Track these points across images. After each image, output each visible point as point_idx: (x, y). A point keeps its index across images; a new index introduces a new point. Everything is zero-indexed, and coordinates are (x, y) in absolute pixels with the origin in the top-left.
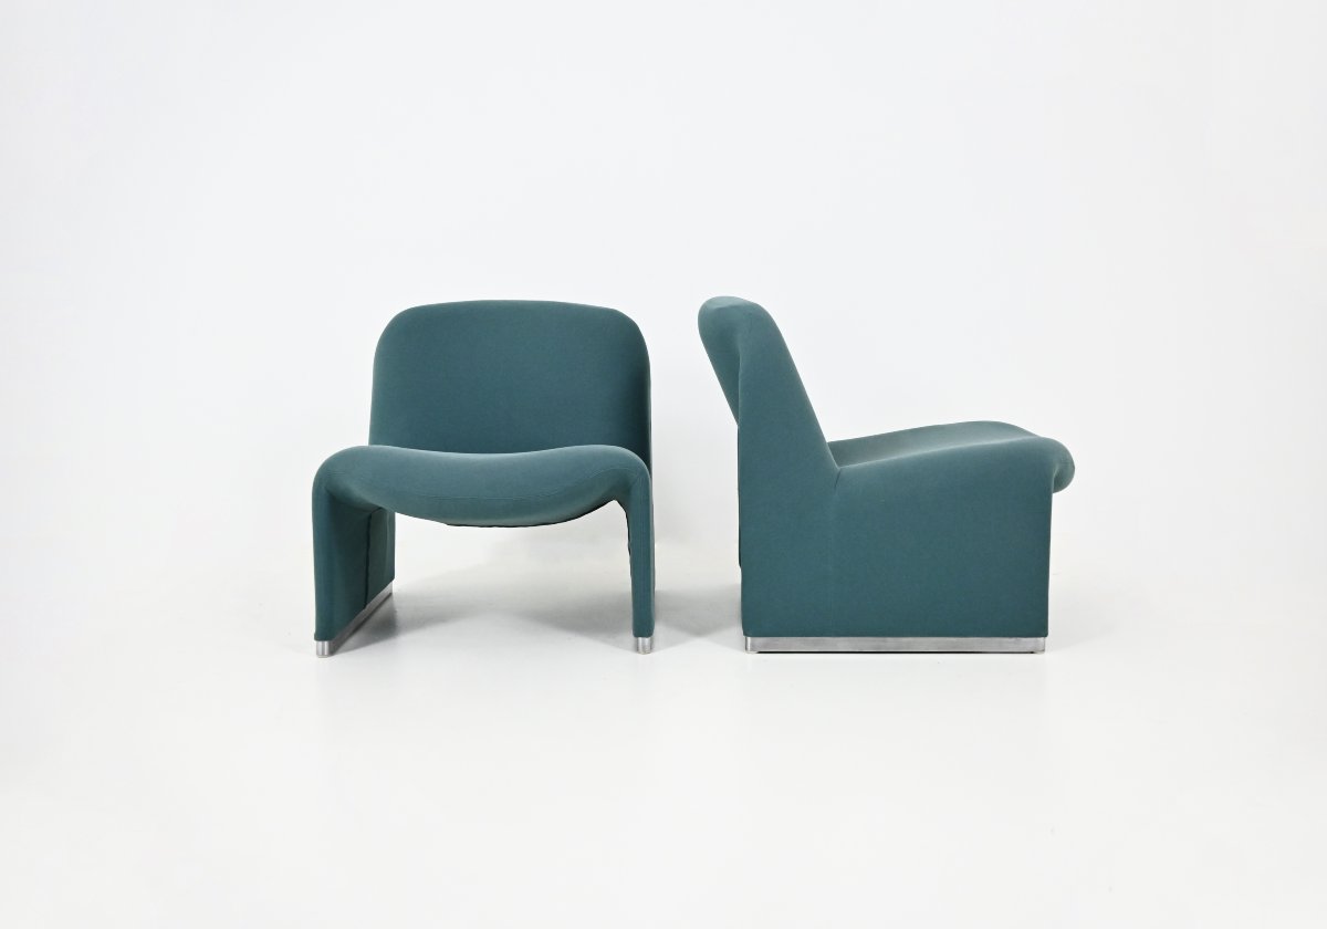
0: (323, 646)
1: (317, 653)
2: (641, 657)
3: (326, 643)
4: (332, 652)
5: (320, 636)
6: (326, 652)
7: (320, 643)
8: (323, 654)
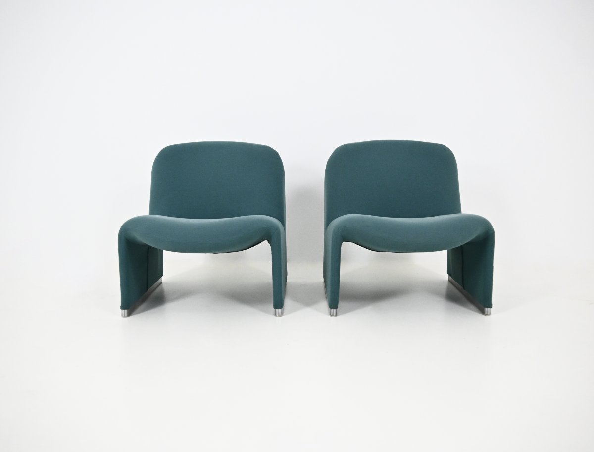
0: (125, 313)
1: (122, 315)
2: (277, 318)
3: (126, 311)
4: (129, 314)
5: (123, 307)
6: (126, 315)
7: (123, 311)
8: (125, 316)
